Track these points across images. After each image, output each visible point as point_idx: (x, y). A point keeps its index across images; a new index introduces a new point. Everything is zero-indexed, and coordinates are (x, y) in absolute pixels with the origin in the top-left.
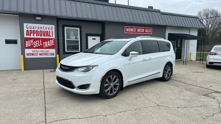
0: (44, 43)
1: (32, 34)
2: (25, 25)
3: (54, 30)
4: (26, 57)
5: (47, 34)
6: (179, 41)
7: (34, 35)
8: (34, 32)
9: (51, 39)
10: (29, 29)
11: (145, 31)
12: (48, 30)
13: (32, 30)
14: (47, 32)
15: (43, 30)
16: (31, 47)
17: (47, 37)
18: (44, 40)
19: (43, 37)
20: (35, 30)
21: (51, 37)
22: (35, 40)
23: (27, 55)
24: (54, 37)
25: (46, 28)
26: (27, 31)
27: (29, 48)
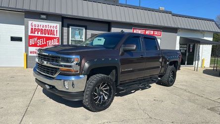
0: (48, 42)
1: (36, 32)
2: (30, 22)
3: (58, 29)
4: (30, 55)
5: (51, 32)
6: (191, 46)
7: (38, 34)
8: (38, 30)
9: (56, 38)
10: (34, 27)
11: (154, 33)
12: (52, 29)
13: (37, 28)
14: (51, 30)
15: (47, 28)
16: (35, 45)
17: (51, 36)
18: (48, 39)
19: (47, 35)
20: (39, 28)
21: (55, 36)
22: (39, 38)
23: (31, 53)
24: (58, 36)
25: (51, 27)
26: (32, 29)
27: (32, 46)
